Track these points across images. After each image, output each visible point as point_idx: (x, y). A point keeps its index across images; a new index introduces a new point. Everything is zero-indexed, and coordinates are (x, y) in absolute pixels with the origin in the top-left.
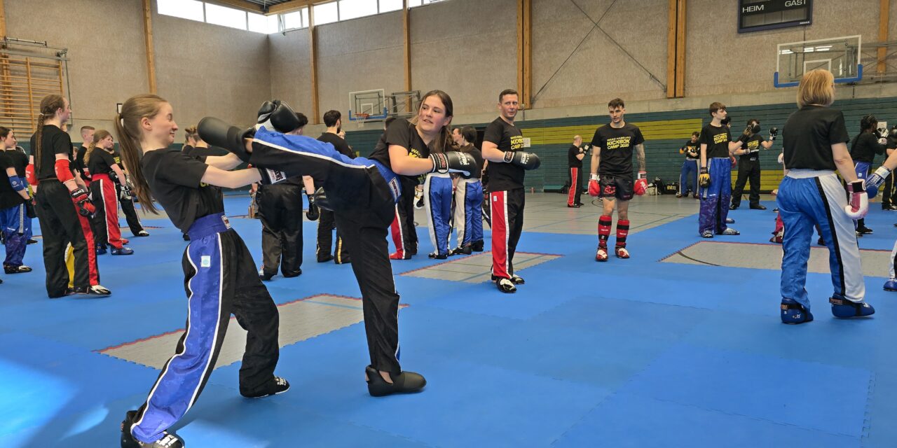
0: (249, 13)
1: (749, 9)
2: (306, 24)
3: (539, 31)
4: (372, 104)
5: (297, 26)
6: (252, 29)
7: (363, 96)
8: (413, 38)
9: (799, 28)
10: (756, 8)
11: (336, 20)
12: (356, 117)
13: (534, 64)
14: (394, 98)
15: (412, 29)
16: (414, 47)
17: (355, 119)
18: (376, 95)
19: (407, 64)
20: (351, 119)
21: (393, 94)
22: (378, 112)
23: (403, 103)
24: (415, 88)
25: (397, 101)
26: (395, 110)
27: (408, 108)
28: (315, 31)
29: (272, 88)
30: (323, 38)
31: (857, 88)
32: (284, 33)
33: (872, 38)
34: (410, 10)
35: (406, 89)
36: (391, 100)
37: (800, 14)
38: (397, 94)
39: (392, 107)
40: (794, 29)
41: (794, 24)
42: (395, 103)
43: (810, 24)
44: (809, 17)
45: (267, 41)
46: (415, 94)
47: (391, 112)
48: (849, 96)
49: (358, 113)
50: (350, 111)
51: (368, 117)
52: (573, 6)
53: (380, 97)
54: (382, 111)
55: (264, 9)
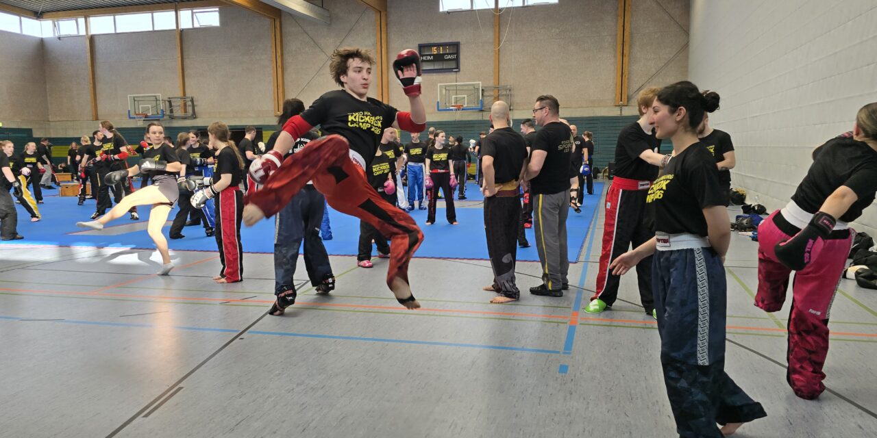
0: (22, 18)
1: (424, 58)
2: (83, 32)
3: (289, 59)
4: (150, 106)
5: (74, 32)
6: (25, 32)
7: (141, 99)
8: (185, 54)
9: (453, 73)
10: (429, 58)
11: (114, 32)
12: (135, 116)
13: (286, 83)
14: (170, 102)
15: (184, 46)
16: (187, 61)
17: (134, 118)
18: (154, 98)
19: (181, 74)
20: (130, 118)
21: (169, 98)
22: (156, 113)
23: (179, 106)
24: (189, 94)
25: (173, 104)
26: (171, 111)
27: (183, 110)
28: (92, 39)
29: (48, 87)
30: (99, 45)
31: (484, 113)
32: (59, 38)
33: (491, 83)
34: (182, 31)
35: (180, 94)
36: (167, 103)
37: (453, 65)
38: (172, 98)
39: (168, 109)
40: (450, 74)
41: (450, 70)
42: (171, 105)
43: (459, 71)
44: (458, 67)
45: (42, 43)
46: (189, 99)
47: (168, 113)
48: (480, 118)
49: (137, 113)
50: (129, 111)
51: (146, 116)
52: (312, 43)
53: (157, 100)
54: (160, 112)
55: (38, 15)
